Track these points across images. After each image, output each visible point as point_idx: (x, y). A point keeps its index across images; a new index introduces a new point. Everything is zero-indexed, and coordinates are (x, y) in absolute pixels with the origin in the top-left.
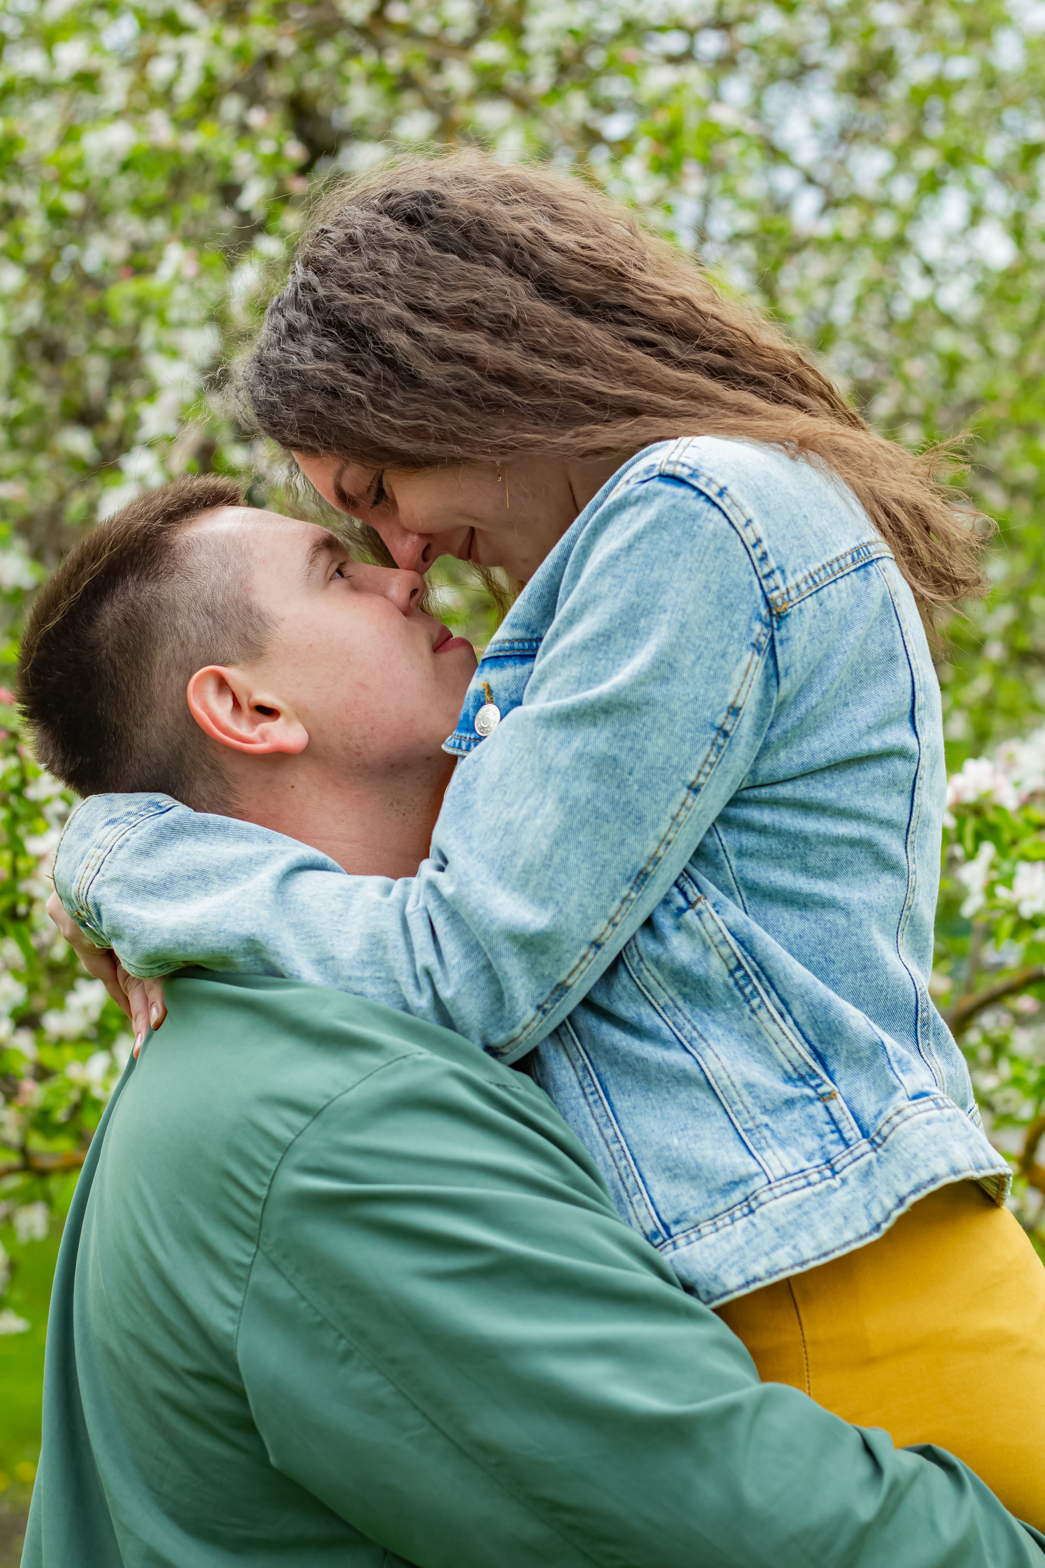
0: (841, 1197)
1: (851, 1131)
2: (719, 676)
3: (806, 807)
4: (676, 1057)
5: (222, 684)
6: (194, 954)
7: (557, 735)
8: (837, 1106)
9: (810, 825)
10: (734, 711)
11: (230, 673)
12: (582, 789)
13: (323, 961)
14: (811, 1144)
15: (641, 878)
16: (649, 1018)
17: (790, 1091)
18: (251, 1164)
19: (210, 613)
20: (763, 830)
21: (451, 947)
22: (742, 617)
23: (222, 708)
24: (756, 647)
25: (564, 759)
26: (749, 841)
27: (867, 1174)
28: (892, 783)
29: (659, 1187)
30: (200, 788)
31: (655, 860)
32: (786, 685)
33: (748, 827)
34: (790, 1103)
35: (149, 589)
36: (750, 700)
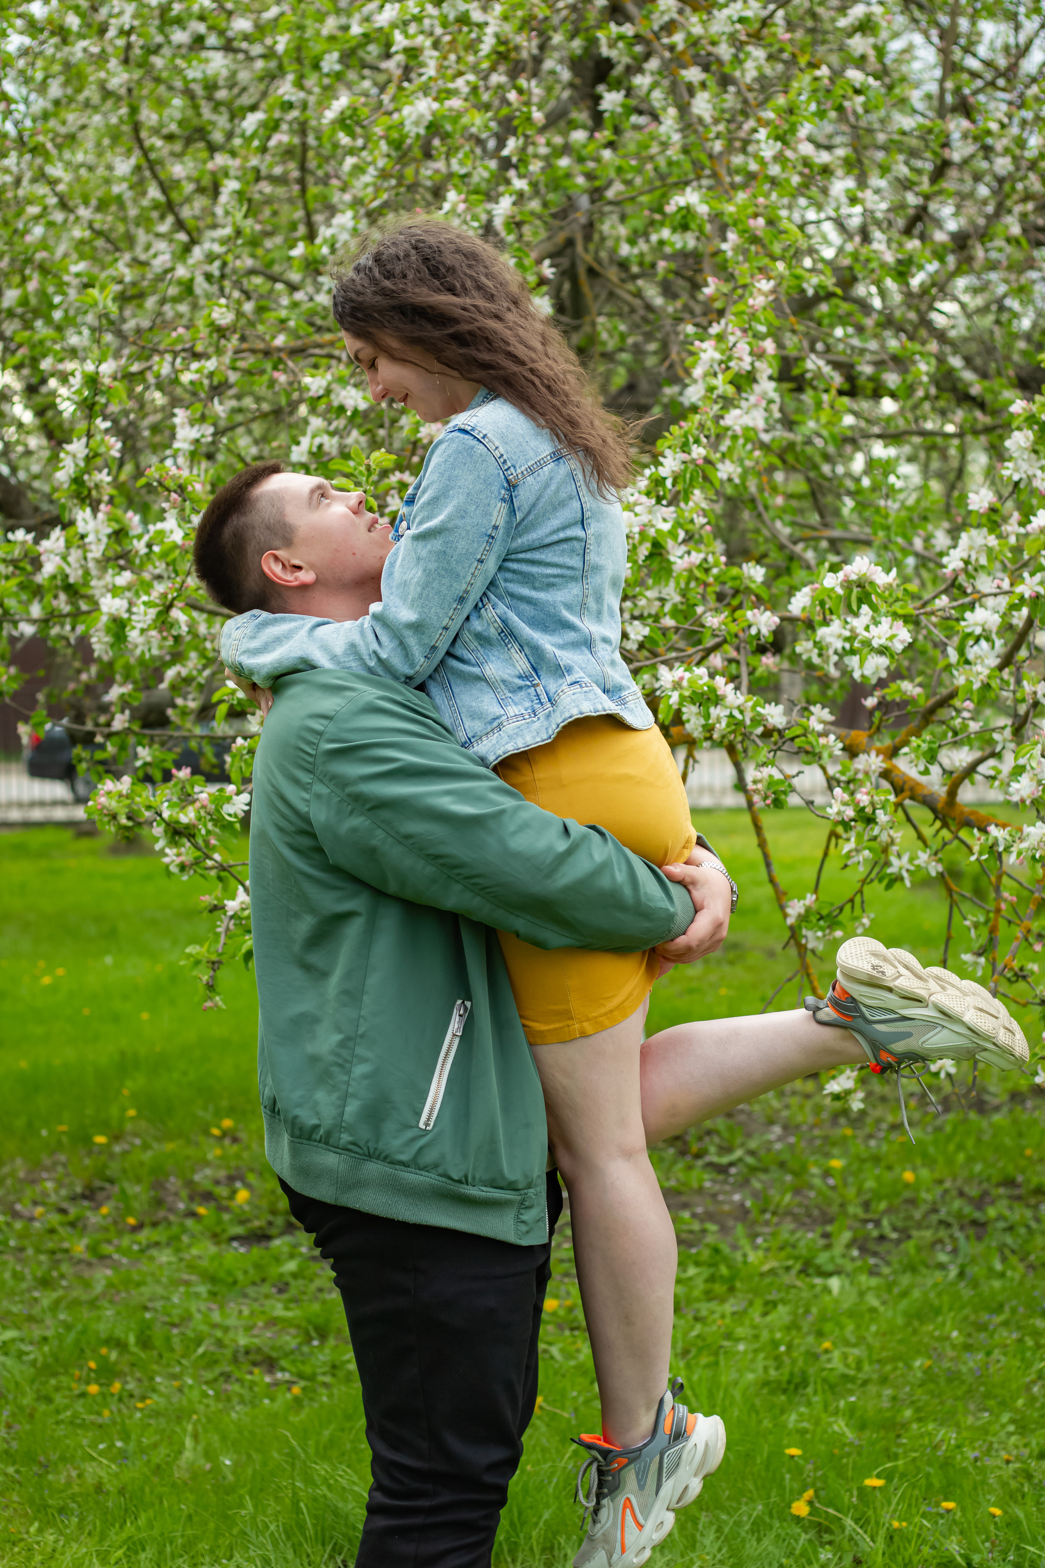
0: (537, 725)
1: (544, 698)
2: (487, 514)
3: (533, 562)
4: (475, 670)
5: (276, 558)
6: (282, 670)
7: (420, 545)
8: (540, 689)
9: (534, 570)
10: (495, 527)
11: (277, 553)
12: (432, 566)
13: (334, 658)
14: (528, 704)
15: (462, 600)
16: (467, 655)
17: (520, 682)
18: (309, 743)
19: (268, 528)
20: (514, 572)
21: (384, 638)
22: (495, 488)
23: (278, 569)
24: (503, 500)
25: (424, 553)
26: (509, 575)
27: (548, 716)
28: (573, 551)
29: (468, 723)
30: (274, 603)
31: (467, 592)
32: (519, 516)
33: (508, 570)
34: (520, 688)
35: (243, 519)
36: (501, 522)
